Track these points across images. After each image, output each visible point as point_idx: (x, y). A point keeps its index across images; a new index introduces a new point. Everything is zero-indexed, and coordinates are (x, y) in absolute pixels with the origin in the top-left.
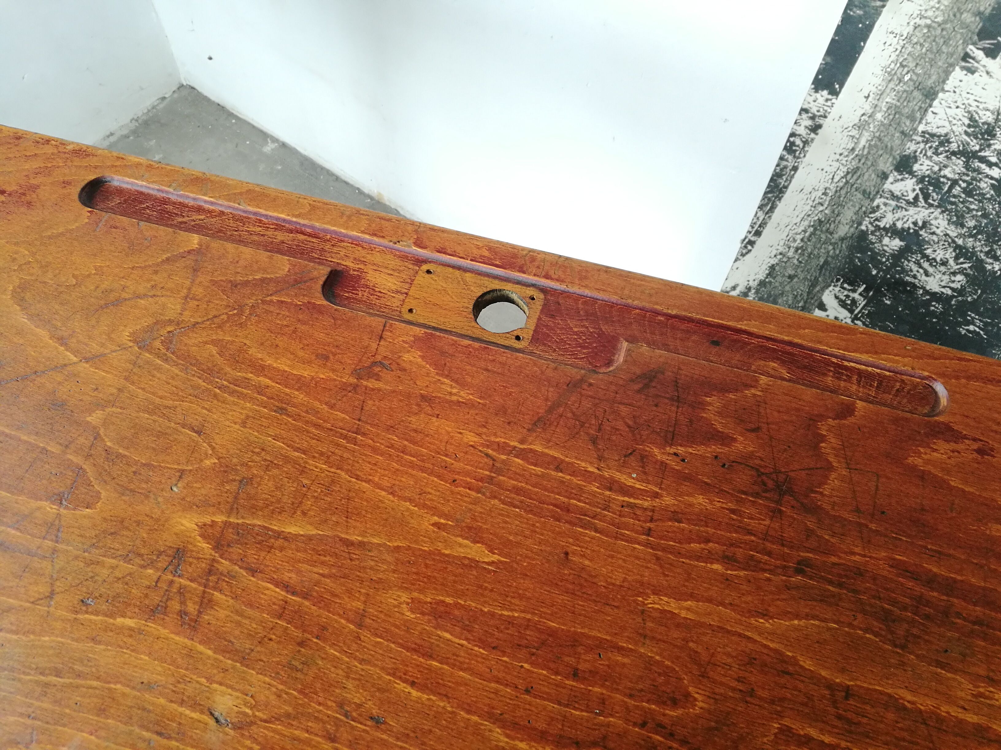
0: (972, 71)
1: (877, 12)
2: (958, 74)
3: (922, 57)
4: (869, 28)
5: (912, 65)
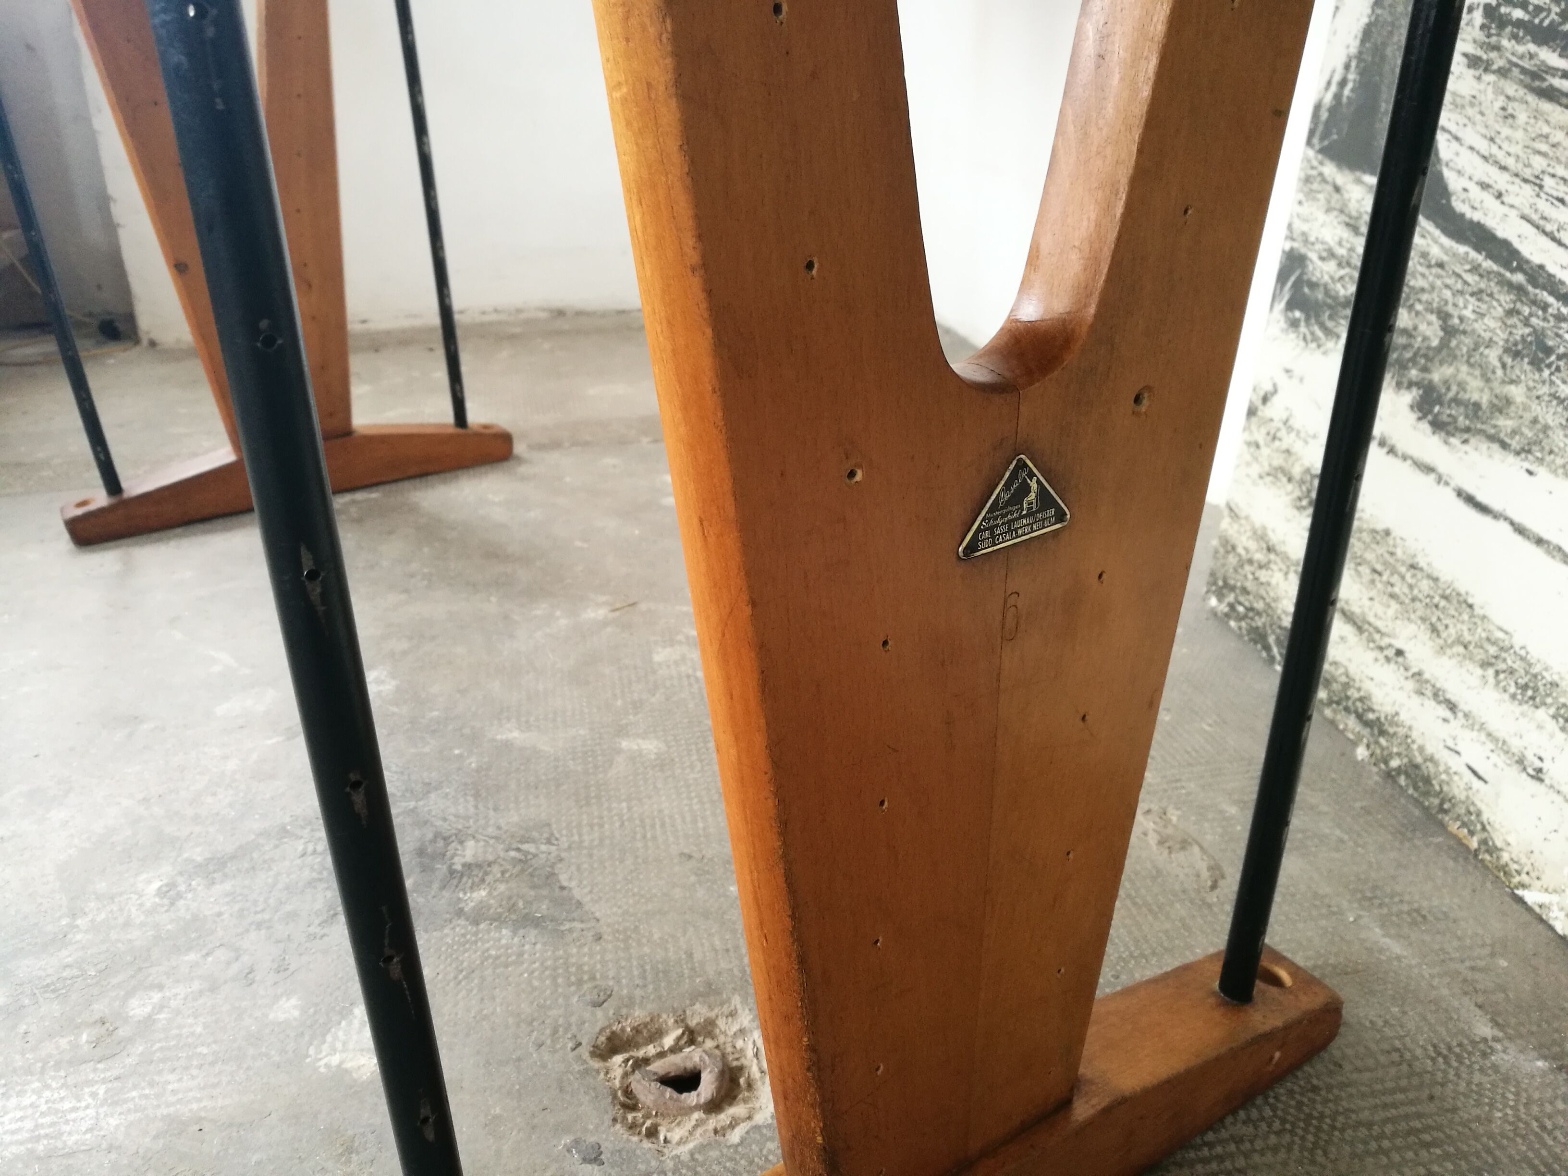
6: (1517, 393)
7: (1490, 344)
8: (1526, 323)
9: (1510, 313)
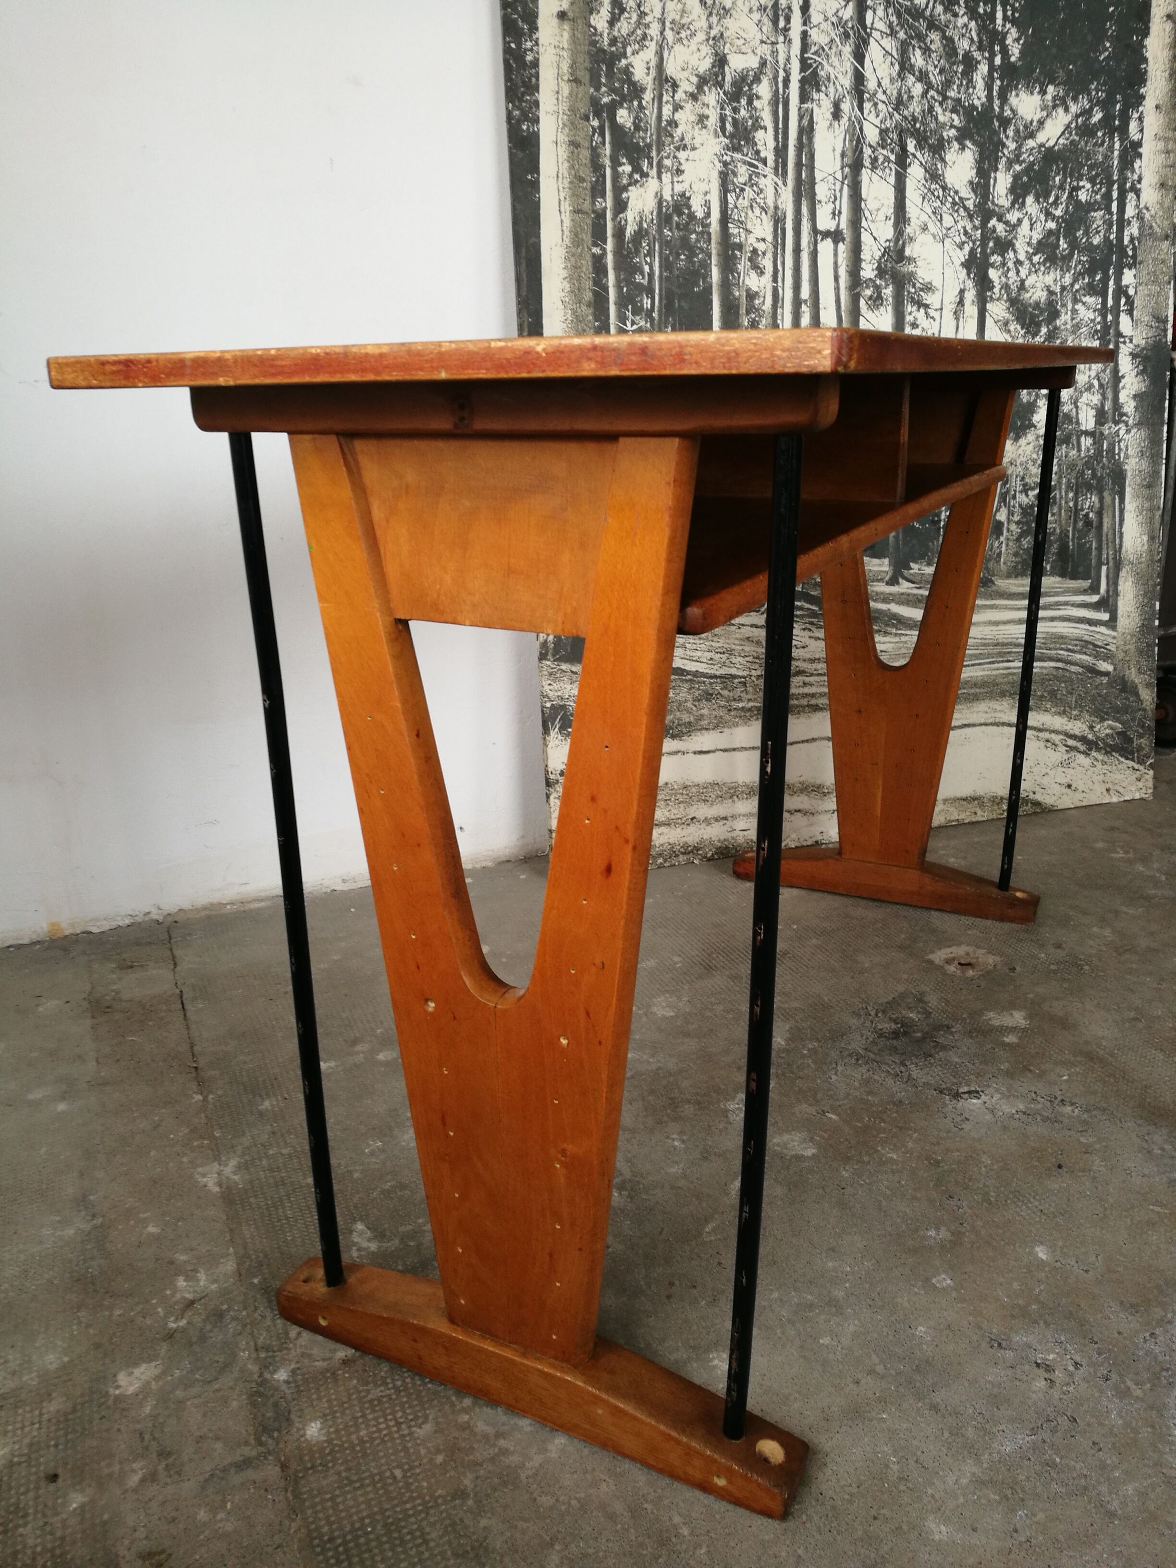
6: (705, 712)
7: (686, 701)
8: (699, 689)
9: (690, 689)
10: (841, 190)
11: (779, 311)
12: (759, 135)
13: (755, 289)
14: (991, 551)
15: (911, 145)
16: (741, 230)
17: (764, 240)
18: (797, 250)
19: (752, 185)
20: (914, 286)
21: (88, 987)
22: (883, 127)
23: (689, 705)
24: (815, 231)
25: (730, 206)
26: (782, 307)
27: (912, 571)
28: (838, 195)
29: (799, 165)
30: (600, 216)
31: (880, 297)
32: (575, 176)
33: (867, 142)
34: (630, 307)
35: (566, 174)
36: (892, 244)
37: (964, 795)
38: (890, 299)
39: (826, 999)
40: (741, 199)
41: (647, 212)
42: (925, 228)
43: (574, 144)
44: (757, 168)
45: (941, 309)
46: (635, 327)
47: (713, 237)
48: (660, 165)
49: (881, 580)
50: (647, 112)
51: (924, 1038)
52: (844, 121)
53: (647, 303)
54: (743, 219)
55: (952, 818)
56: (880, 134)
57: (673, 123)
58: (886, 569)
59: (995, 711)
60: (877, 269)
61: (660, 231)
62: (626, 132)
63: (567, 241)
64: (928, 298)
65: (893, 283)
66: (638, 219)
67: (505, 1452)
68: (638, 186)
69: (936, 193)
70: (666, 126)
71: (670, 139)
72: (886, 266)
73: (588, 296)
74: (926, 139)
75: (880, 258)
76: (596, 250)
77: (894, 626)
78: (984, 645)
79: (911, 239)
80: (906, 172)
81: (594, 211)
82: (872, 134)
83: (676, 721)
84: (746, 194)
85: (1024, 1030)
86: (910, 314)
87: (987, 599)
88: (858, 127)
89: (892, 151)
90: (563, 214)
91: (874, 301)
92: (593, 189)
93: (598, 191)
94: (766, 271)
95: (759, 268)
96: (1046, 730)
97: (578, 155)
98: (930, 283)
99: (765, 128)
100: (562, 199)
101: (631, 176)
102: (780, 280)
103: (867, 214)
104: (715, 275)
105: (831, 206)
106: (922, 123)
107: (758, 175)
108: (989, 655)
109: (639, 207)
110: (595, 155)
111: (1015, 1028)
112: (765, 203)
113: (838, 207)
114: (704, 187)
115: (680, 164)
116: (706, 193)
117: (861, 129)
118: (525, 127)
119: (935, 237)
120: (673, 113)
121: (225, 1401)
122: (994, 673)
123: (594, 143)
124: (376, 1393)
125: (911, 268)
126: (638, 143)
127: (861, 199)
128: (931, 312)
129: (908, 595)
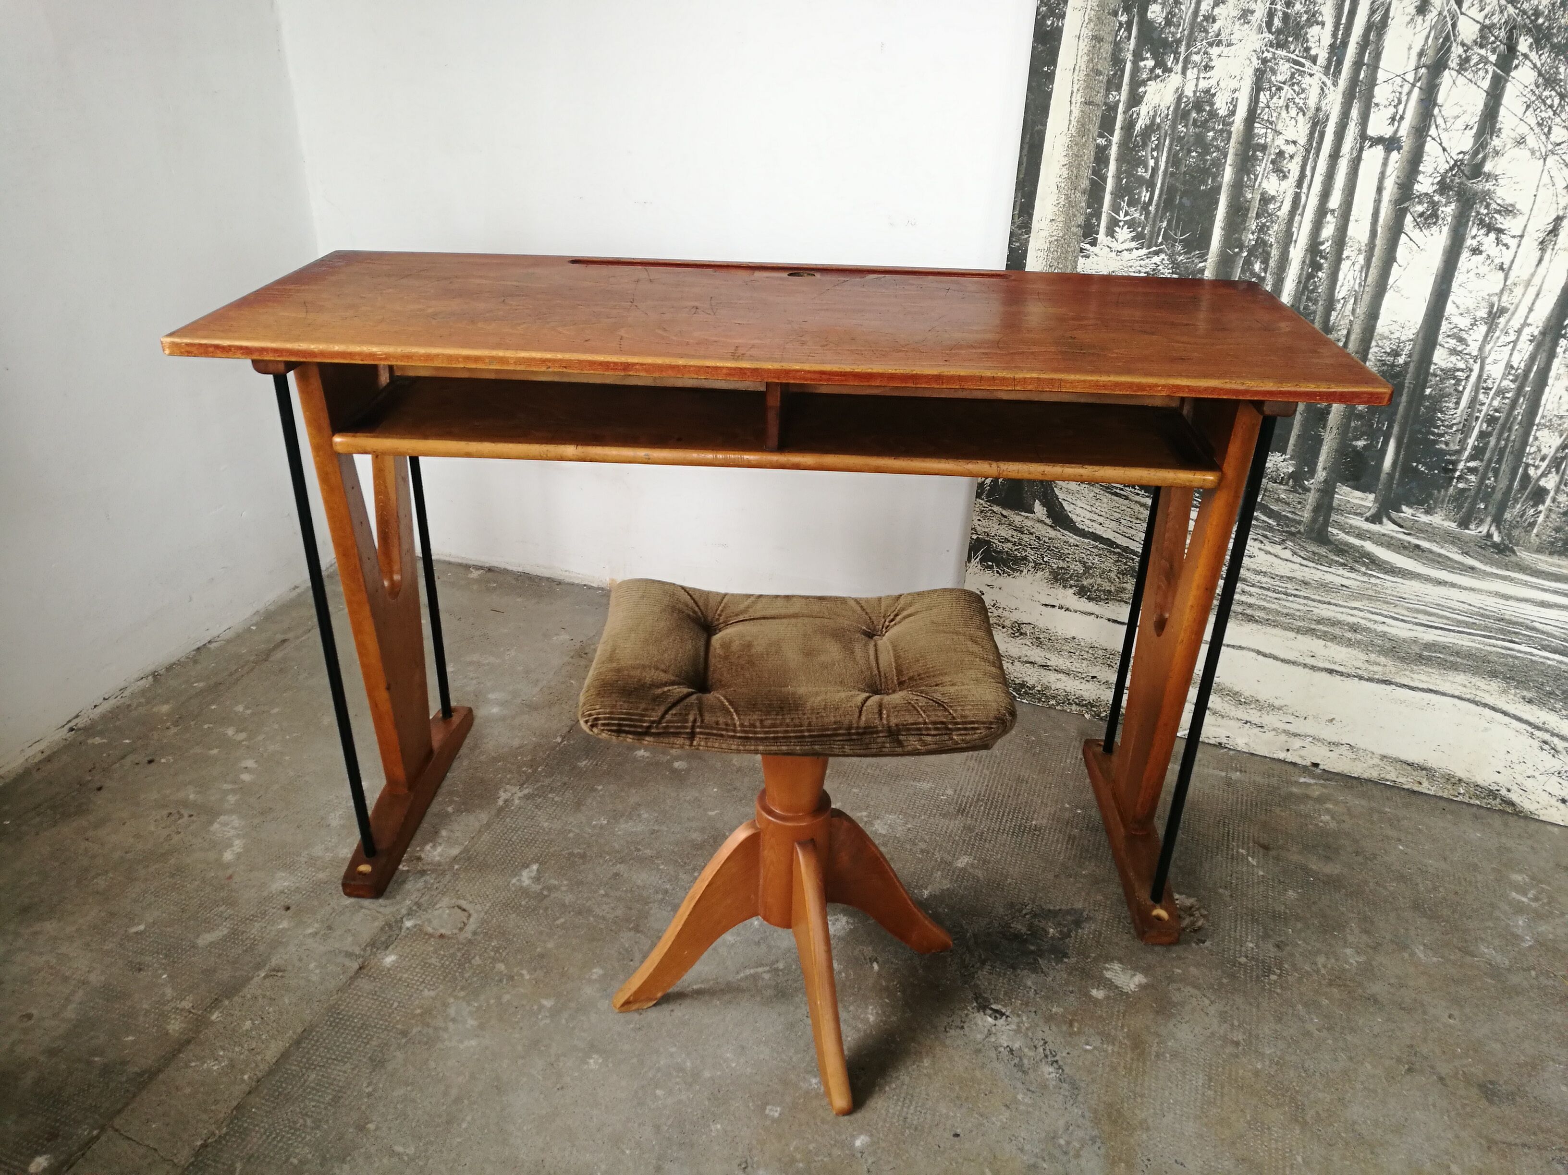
0: (1088, 257)
1: (1027, 241)
2: (1081, 261)
3: (1059, 258)
4: (1026, 251)
5: (1056, 264)
10: (1409, 94)
11: (1297, 218)
12: (1314, 32)
13: (1272, 192)
14: (1522, 517)
15: (1524, 44)
16: (1269, 131)
17: (1294, 142)
18: (1335, 156)
19: (1293, 84)
20: (1488, 206)
21: (592, 634)
22: (1487, 22)
23: (1113, 575)
24: (1363, 136)
25: (1261, 105)
26: (1302, 215)
27: (1402, 514)
28: (1404, 98)
29: (1358, 64)
30: (1113, 108)
31: (1435, 215)
32: (1092, 70)
33: (1459, 39)
34: (1126, 198)
35: (1083, 67)
36: (1467, 157)
37: (1410, 760)
38: (1449, 219)
39: (1009, 880)
40: (1275, 99)
41: (1162, 107)
42: (1521, 141)
43: (1097, 39)
44: (1303, 65)
45: (1522, 236)
46: (1128, 218)
47: (1234, 137)
48: (1187, 60)
49: (1360, 515)
50: (1183, 7)
51: (1032, 952)
52: (1432, 16)
53: (1145, 196)
54: (1274, 119)
55: (1388, 777)
56: (1481, 30)
57: (1211, 19)
58: (1370, 505)
59: (1478, 688)
60: (1438, 183)
61: (1174, 126)
62: (1156, 28)
63: (1073, 131)
64: (1502, 222)
65: (1458, 201)
66: (1151, 113)
67: (446, 1029)
68: (1158, 80)
69: (1549, 102)
70: (1202, 21)
71: (1204, 34)
72: (1452, 181)
73: (1085, 184)
74: (1548, 37)
75: (1447, 172)
76: (1101, 141)
77: (1364, 564)
78: (1482, 615)
79: (1497, 153)
80: (1508, 75)
81: (1105, 104)
82: (1468, 30)
83: (1096, 587)
84: (1283, 93)
85: (1122, 993)
86: (1474, 237)
87: (1498, 567)
88: (1450, 23)
89: (1494, 51)
90: (1073, 105)
91: (1426, 219)
92: (1109, 82)
93: (1114, 84)
94: (1291, 176)
95: (1282, 171)
96: (1547, 731)
97: (1100, 49)
98: (1511, 205)
99: (1323, 24)
100: (1075, 90)
101: (1152, 70)
102: (1305, 185)
103: (1440, 121)
104: (1228, 174)
105: (1392, 110)
106: (1548, 18)
107: (1302, 73)
108: (1486, 628)
109: (1156, 101)
110: (1117, 47)
111: (1117, 987)
112: (1305, 104)
113: (1400, 112)
114: (1234, 84)
115: (1211, 60)
116: (1234, 91)
117: (1454, 26)
118: (1049, 23)
119: (1533, 152)
120: (1213, 8)
121: (375, 919)
122: (1489, 648)
123: (1119, 38)
124: (433, 960)
125: (1488, 186)
126: (1167, 38)
127: (1435, 104)
128: (1505, 238)
129: (1392, 537)
